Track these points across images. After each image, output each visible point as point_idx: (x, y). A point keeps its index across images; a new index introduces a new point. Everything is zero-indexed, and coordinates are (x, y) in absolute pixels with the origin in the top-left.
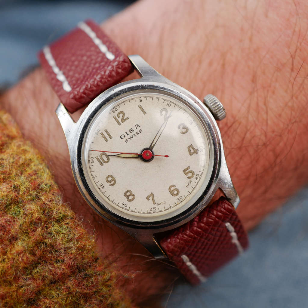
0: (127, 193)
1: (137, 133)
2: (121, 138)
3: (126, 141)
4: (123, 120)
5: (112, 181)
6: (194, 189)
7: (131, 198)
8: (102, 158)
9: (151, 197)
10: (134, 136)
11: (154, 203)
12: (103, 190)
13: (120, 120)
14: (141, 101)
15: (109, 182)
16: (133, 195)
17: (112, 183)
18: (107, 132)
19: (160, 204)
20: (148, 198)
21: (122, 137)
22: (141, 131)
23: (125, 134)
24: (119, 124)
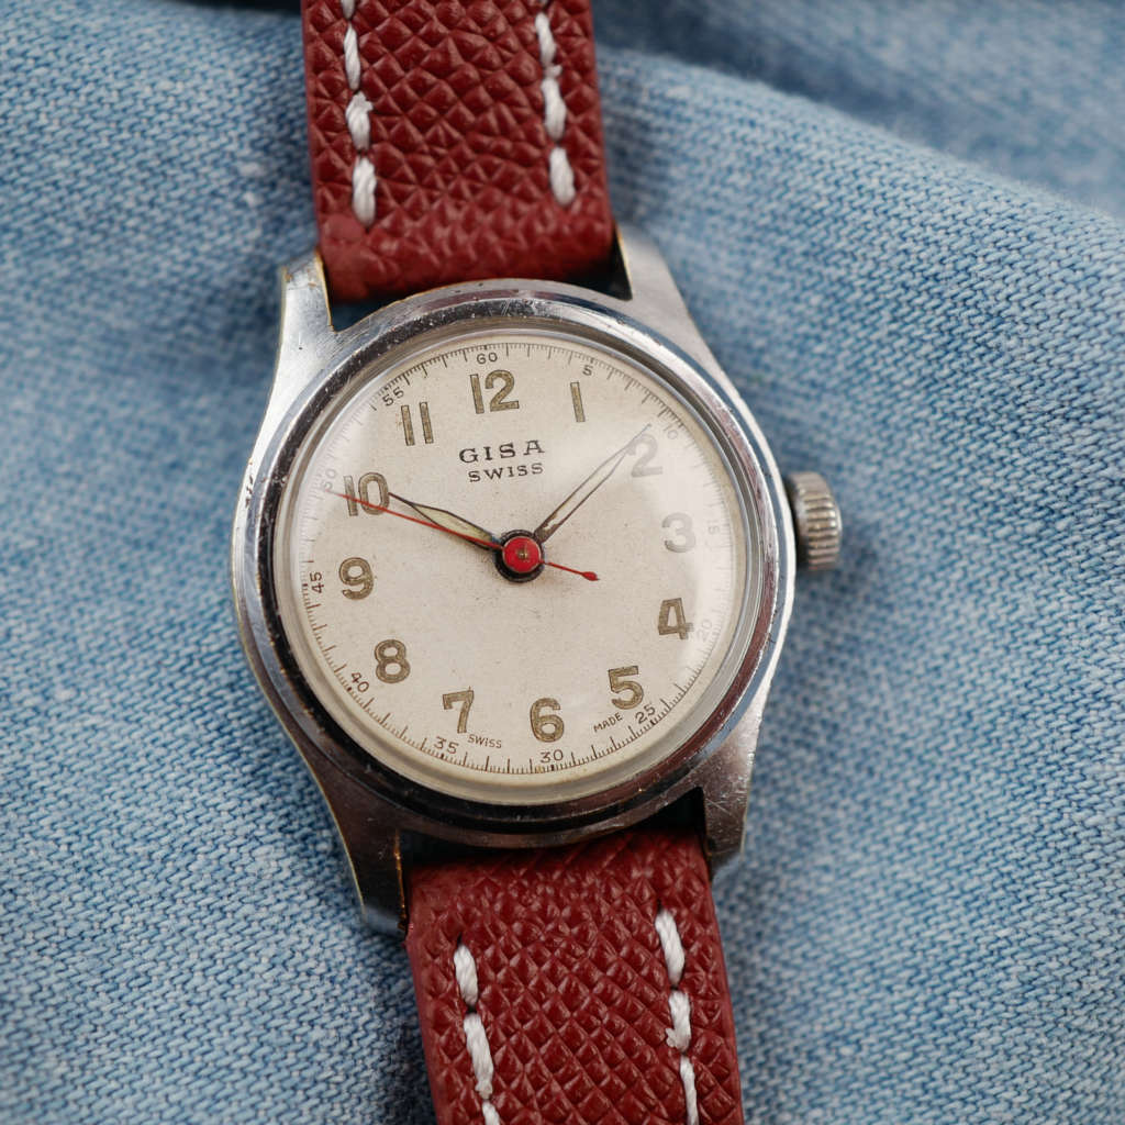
0: (389, 646)
1: (523, 470)
2: (462, 458)
3: (474, 476)
4: (499, 404)
5: (358, 580)
6: (616, 748)
7: (392, 669)
8: (363, 490)
9: (460, 701)
10: (506, 472)
11: (462, 725)
12: (314, 597)
13: (487, 396)
14: (587, 371)
15: (348, 580)
16: (405, 667)
17: (358, 588)
18: (424, 412)
19: (480, 741)
20: (448, 701)
21: (468, 456)
22: (537, 468)
23: (481, 453)
24: (479, 409)
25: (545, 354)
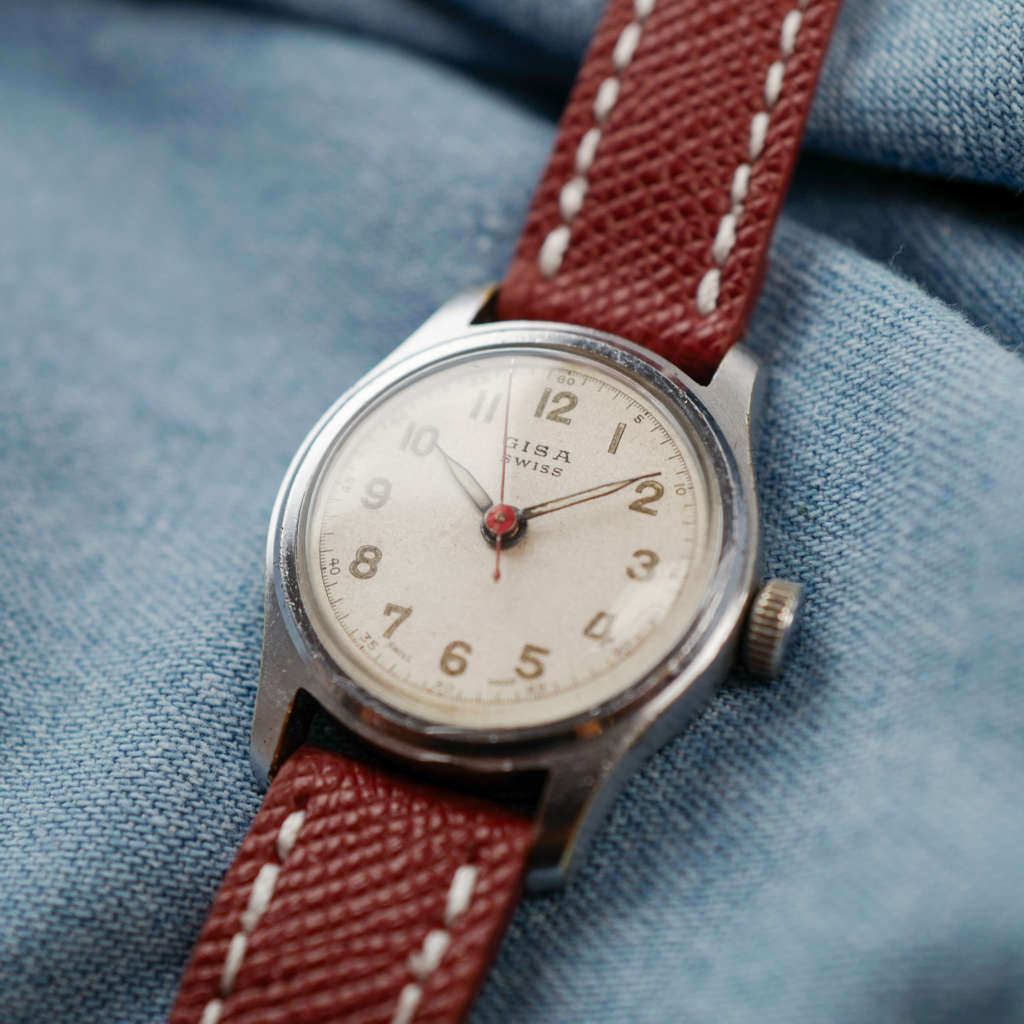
0: (371, 551)
1: (545, 469)
4: (554, 416)
5: (377, 495)
7: (363, 568)
8: (419, 436)
9: (398, 613)
11: (389, 632)
13: (550, 407)
14: (638, 419)
15: (370, 492)
16: (374, 570)
17: (374, 501)
18: (496, 400)
19: (396, 650)
20: (389, 609)
21: (510, 442)
22: (557, 472)
23: (521, 444)
24: (538, 414)
25: (613, 394)
